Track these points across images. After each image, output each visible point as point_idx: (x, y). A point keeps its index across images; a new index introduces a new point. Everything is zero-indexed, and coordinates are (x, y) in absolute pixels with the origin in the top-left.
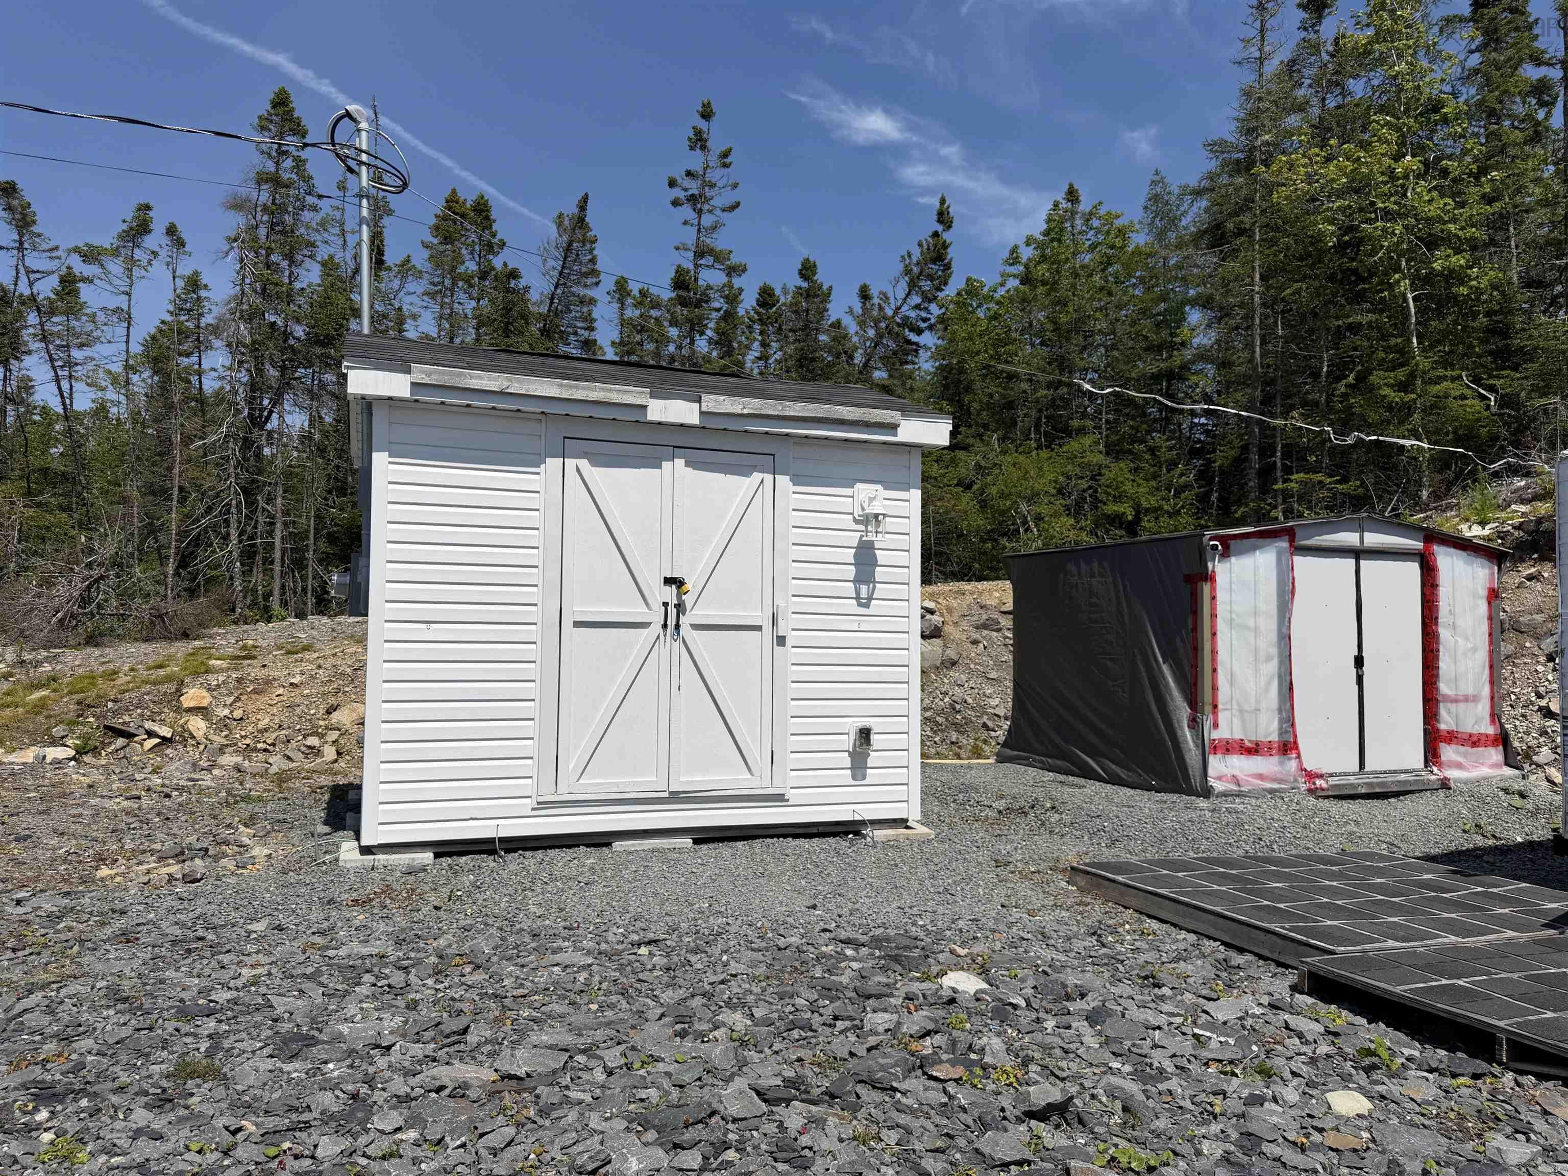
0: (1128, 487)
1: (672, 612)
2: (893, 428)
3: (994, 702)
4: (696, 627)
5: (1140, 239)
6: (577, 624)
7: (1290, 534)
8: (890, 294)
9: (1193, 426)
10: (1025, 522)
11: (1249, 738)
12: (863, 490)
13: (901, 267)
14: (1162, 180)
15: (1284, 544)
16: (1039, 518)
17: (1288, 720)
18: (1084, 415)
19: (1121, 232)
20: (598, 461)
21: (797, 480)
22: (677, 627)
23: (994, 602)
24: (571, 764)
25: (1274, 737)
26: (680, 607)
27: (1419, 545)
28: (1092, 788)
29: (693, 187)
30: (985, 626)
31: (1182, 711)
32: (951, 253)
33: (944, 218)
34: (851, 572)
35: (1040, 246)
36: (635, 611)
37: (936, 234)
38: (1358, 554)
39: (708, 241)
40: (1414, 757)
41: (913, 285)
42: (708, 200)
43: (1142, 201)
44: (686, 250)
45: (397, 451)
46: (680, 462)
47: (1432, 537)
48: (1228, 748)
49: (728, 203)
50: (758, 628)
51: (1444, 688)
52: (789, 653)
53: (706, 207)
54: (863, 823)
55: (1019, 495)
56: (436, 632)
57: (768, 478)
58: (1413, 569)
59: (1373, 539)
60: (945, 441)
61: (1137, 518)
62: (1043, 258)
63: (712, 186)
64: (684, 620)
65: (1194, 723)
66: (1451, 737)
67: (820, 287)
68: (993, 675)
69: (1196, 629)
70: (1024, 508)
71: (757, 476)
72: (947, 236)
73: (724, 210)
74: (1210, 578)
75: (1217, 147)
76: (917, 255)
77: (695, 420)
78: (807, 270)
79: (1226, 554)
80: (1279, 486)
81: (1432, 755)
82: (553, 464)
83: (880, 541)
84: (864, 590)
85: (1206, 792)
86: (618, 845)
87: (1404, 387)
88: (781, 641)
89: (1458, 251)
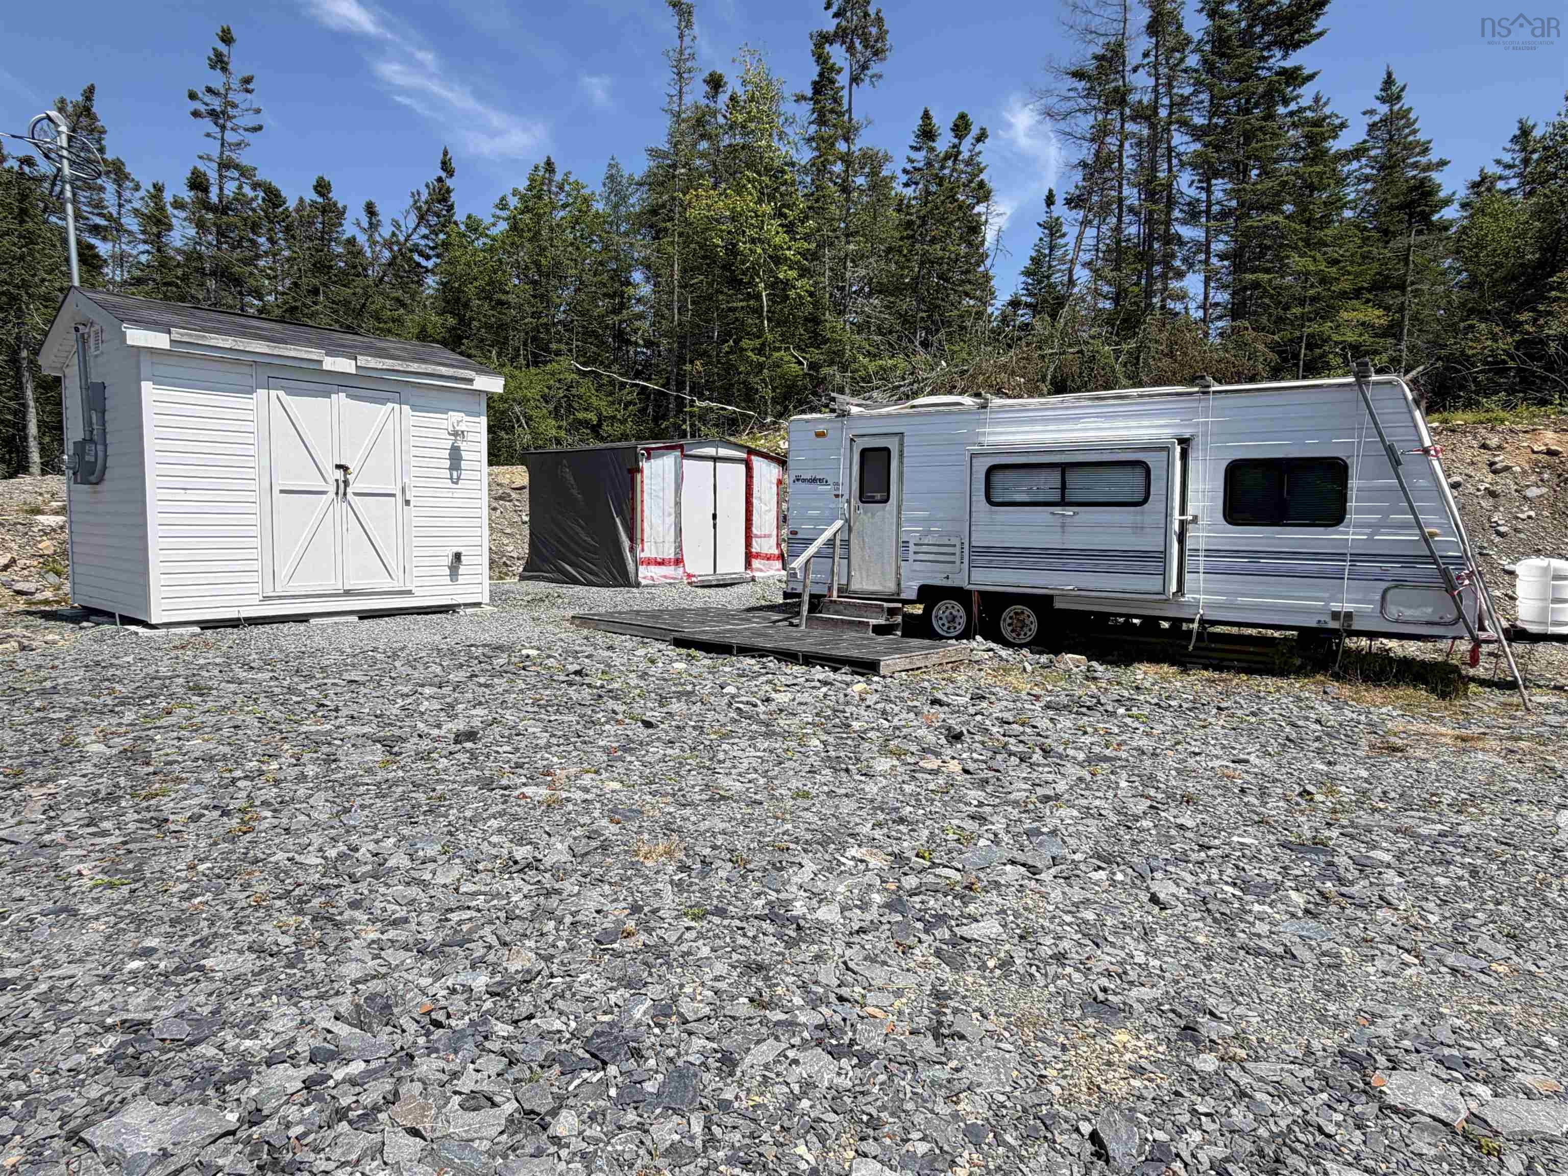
0: (594, 401)
1: (342, 486)
2: (471, 381)
3: (510, 548)
4: (356, 494)
5: (599, 206)
6: (282, 491)
7: (681, 447)
8: (402, 223)
9: (636, 353)
10: (518, 420)
11: (659, 557)
12: (454, 416)
13: (411, 201)
14: (617, 165)
15: (678, 453)
16: (529, 419)
17: (679, 547)
18: (560, 341)
19: (586, 200)
20: (291, 392)
21: (414, 408)
22: (345, 494)
23: (506, 481)
24: (283, 573)
25: (672, 556)
26: (346, 483)
27: (745, 456)
28: (578, 588)
29: (216, 104)
30: (501, 498)
31: (626, 543)
32: (454, 197)
33: (446, 166)
34: (447, 464)
35: (523, 198)
36: (317, 484)
37: (440, 180)
38: (715, 459)
39: (234, 156)
40: (740, 567)
41: (422, 218)
42: (230, 118)
43: (602, 177)
44: (210, 160)
45: (158, 381)
46: (342, 395)
47: (751, 452)
48: (649, 562)
49: (251, 125)
50: (393, 495)
51: (755, 530)
52: (412, 510)
53: (229, 125)
54: (459, 605)
55: (514, 400)
56: (191, 495)
57: (397, 406)
58: (742, 467)
59: (723, 452)
60: (500, 390)
61: (599, 425)
62: (526, 210)
63: (234, 106)
64: (349, 490)
65: (632, 549)
66: (758, 556)
67: (335, 204)
68: (508, 531)
69: (633, 499)
70: (517, 409)
71: (390, 405)
72: (449, 183)
73: (246, 130)
74: (639, 470)
75: (654, 153)
76: (425, 196)
77: (353, 371)
78: (322, 187)
79: (649, 458)
80: (687, 409)
81: (748, 565)
82: (262, 393)
83: (463, 446)
84: (455, 474)
85: (638, 585)
86: (313, 621)
87: (760, 351)
88: (407, 503)
89: (791, 268)
